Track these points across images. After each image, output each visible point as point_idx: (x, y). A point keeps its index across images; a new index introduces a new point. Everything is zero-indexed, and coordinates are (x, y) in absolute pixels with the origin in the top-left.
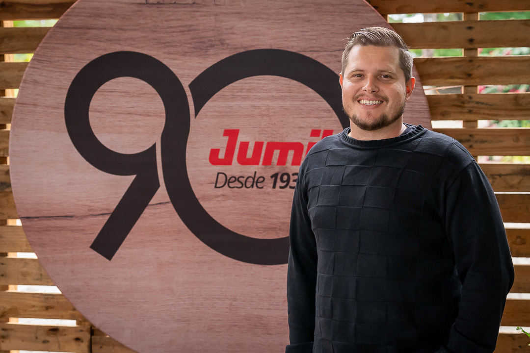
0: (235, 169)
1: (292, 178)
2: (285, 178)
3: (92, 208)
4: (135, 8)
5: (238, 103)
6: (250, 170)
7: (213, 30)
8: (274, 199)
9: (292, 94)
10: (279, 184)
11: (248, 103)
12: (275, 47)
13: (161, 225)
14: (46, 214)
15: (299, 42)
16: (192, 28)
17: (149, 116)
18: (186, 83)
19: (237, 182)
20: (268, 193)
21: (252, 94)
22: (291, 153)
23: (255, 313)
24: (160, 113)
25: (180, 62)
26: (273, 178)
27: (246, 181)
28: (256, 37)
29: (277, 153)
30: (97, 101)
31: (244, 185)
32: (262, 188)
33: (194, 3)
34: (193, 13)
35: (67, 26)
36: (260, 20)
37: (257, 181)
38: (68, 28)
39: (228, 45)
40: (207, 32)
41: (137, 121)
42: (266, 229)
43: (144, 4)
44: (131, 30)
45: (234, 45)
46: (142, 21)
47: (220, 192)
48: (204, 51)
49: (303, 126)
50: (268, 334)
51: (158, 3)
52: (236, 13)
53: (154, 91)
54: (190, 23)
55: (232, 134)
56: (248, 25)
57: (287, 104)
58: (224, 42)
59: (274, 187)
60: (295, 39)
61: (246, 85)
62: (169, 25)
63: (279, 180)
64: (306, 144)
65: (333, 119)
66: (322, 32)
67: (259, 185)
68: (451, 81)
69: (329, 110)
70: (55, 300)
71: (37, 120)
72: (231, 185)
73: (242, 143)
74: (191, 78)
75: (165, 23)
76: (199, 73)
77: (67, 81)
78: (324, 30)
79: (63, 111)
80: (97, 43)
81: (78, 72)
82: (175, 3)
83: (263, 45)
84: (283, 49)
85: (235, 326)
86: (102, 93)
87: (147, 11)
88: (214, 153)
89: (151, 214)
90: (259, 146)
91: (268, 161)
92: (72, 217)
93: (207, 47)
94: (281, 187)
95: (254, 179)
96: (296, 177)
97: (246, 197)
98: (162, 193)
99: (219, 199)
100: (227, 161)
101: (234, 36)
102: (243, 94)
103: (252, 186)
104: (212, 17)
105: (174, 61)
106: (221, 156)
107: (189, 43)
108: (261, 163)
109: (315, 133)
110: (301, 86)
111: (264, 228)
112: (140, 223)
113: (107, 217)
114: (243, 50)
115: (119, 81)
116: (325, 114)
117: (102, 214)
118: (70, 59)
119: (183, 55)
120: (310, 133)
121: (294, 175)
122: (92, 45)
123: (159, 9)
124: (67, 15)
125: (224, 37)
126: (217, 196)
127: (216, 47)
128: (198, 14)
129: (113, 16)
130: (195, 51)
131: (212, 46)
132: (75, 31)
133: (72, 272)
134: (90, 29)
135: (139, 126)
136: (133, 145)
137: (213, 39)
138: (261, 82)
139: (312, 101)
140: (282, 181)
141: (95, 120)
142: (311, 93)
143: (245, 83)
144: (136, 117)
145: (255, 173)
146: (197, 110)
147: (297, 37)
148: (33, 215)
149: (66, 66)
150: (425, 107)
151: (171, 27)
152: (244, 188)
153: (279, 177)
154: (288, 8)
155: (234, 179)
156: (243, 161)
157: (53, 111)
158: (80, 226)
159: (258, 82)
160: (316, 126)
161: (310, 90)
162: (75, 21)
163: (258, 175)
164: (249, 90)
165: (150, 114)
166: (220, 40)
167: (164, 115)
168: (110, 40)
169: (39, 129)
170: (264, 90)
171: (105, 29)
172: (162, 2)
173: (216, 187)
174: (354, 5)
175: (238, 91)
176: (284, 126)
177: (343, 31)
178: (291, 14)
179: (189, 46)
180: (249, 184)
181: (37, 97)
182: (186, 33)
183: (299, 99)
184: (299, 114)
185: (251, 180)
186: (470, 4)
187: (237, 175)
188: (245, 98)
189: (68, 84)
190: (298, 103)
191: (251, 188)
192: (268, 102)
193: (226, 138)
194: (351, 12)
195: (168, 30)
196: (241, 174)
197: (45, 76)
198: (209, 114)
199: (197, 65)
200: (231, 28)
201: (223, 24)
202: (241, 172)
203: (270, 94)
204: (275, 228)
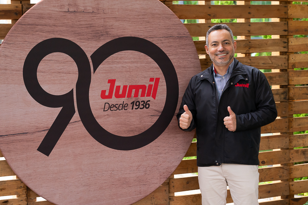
0: (114, 100)
1: (141, 103)
2: (138, 103)
3: (38, 127)
4: (63, 14)
5: (115, 65)
6: (121, 101)
7: (103, 26)
8: (132, 115)
9: (141, 60)
10: (135, 107)
11: (120, 65)
12: (133, 36)
13: (76, 133)
14: (12, 133)
15: (144, 33)
16: (92, 25)
17: (69, 73)
18: (89, 55)
19: (114, 107)
20: (130, 112)
21: (122, 60)
22: (141, 90)
23: (123, 177)
24: (76, 72)
25: (86, 44)
26: (132, 104)
27: (119, 107)
28: (124, 30)
29: (134, 90)
30: (41, 66)
31: (118, 109)
32: (127, 109)
33: (93, 12)
34: (92, 17)
35: (24, 24)
36: (125, 21)
37: (124, 106)
38: (25, 25)
39: (110, 34)
40: (100, 27)
41: (63, 76)
42: (129, 131)
43: (67, 12)
44: (60, 26)
45: (113, 35)
46: (66, 21)
47: (106, 113)
48: (98, 38)
49: (147, 76)
50: (129, 187)
51: (75, 12)
52: (114, 18)
53: (72, 60)
54: (91, 23)
55: (112, 82)
56: (120, 24)
57: (139, 65)
58: (108, 33)
59: (132, 109)
60: (142, 32)
61: (119, 56)
62: (80, 24)
63: (135, 105)
64: (147, 85)
65: (160, 72)
66: (155, 28)
67: (125, 108)
68: (202, 52)
69: (158, 68)
70: (6, 184)
71: (7, 78)
72: (112, 109)
73: (117, 86)
74: (92, 52)
75: (78, 22)
76: (96, 50)
77: (24, 55)
78: (156, 27)
79: (22, 73)
80: (42, 34)
81: (30, 50)
82: (83, 12)
83: (127, 35)
84: (136, 37)
85: (113, 184)
86: (44, 62)
87: (69, 16)
88: (103, 92)
89: (71, 128)
90: (125, 87)
91: (129, 96)
92: (27, 133)
93: (100, 36)
94: (136, 109)
95: (123, 105)
96: (143, 103)
97: (119, 115)
98: (76, 116)
99: (106, 117)
100: (110, 96)
101: (113, 30)
102: (117, 60)
103: (122, 109)
104: (102, 20)
105: (83, 43)
106: (107, 94)
107: (91, 34)
108: (126, 96)
109: (152, 80)
110: (145, 56)
111: (128, 131)
112: (65, 133)
113: (47, 132)
114: (117, 37)
115: (53, 54)
116: (156, 69)
117: (44, 130)
118: (26, 43)
119: (87, 40)
120: (149, 80)
121: (142, 102)
122: (38, 34)
123: (75, 15)
124: (24, 17)
125: (108, 30)
126: (105, 116)
127: (104, 35)
128: (95, 18)
129: (50, 18)
130: (94, 37)
131: (102, 35)
132: (29, 26)
133: (27, 165)
134: (37, 25)
135: (64, 80)
136: (61, 90)
137: (103, 31)
138: (126, 54)
139: (150, 63)
140: (136, 105)
141: (40, 77)
142: (150, 59)
143: (119, 55)
144: (63, 75)
145: (124, 101)
146: (95, 70)
147: (143, 31)
148: (4, 134)
149: (24, 46)
150: (200, 65)
151: (81, 25)
152: (118, 110)
153: (135, 103)
154: (139, 16)
155: (113, 106)
156: (118, 96)
157: (16, 72)
158: (31, 138)
159: (125, 54)
160: (152, 76)
161: (149, 57)
162: (29, 21)
163: (125, 103)
164: (121, 58)
165: (70, 73)
166: (106, 32)
167: (78, 73)
168: (49, 32)
169: (8, 84)
170: (128, 58)
171: (46, 25)
172: (76, 11)
173: (104, 111)
174: (169, 14)
175: (115, 59)
176: (137, 77)
177: (164, 28)
178: (140, 18)
179: (91, 35)
180: (120, 108)
181: (7, 65)
182: (89, 28)
183: (144, 63)
184: (144, 70)
185: (121, 106)
186: (209, 15)
187: (114, 103)
188: (118, 63)
189: (25, 57)
190: (144, 64)
191: (121, 110)
192: (129, 65)
193: (109, 84)
194: (168, 18)
195: (80, 26)
196: (116, 103)
197: (12, 53)
198: (101, 71)
199: (94, 45)
200: (112, 26)
201: (108, 23)
202: (117, 102)
203: (130, 60)
204: (133, 130)
